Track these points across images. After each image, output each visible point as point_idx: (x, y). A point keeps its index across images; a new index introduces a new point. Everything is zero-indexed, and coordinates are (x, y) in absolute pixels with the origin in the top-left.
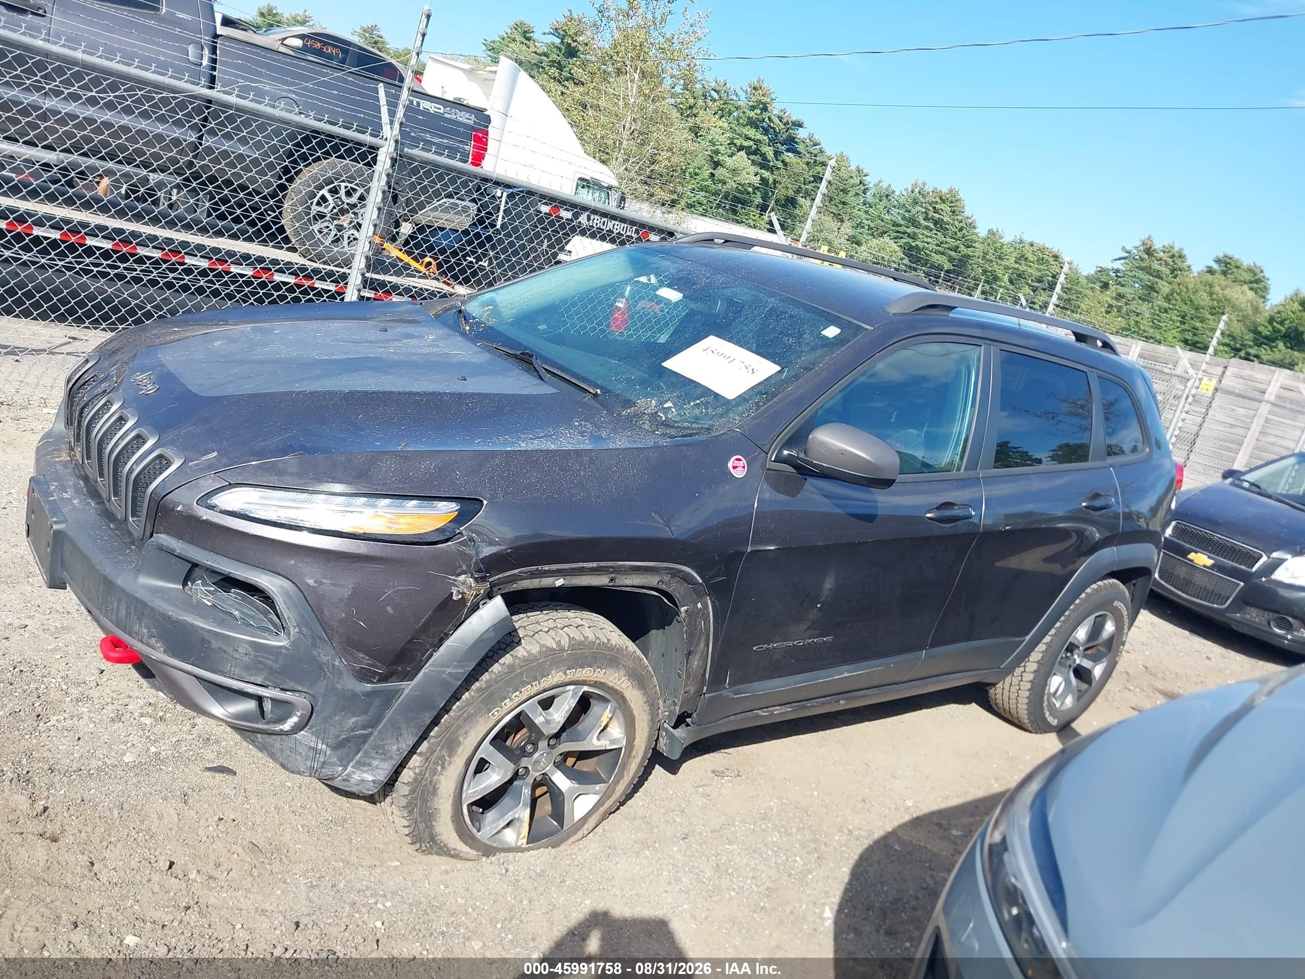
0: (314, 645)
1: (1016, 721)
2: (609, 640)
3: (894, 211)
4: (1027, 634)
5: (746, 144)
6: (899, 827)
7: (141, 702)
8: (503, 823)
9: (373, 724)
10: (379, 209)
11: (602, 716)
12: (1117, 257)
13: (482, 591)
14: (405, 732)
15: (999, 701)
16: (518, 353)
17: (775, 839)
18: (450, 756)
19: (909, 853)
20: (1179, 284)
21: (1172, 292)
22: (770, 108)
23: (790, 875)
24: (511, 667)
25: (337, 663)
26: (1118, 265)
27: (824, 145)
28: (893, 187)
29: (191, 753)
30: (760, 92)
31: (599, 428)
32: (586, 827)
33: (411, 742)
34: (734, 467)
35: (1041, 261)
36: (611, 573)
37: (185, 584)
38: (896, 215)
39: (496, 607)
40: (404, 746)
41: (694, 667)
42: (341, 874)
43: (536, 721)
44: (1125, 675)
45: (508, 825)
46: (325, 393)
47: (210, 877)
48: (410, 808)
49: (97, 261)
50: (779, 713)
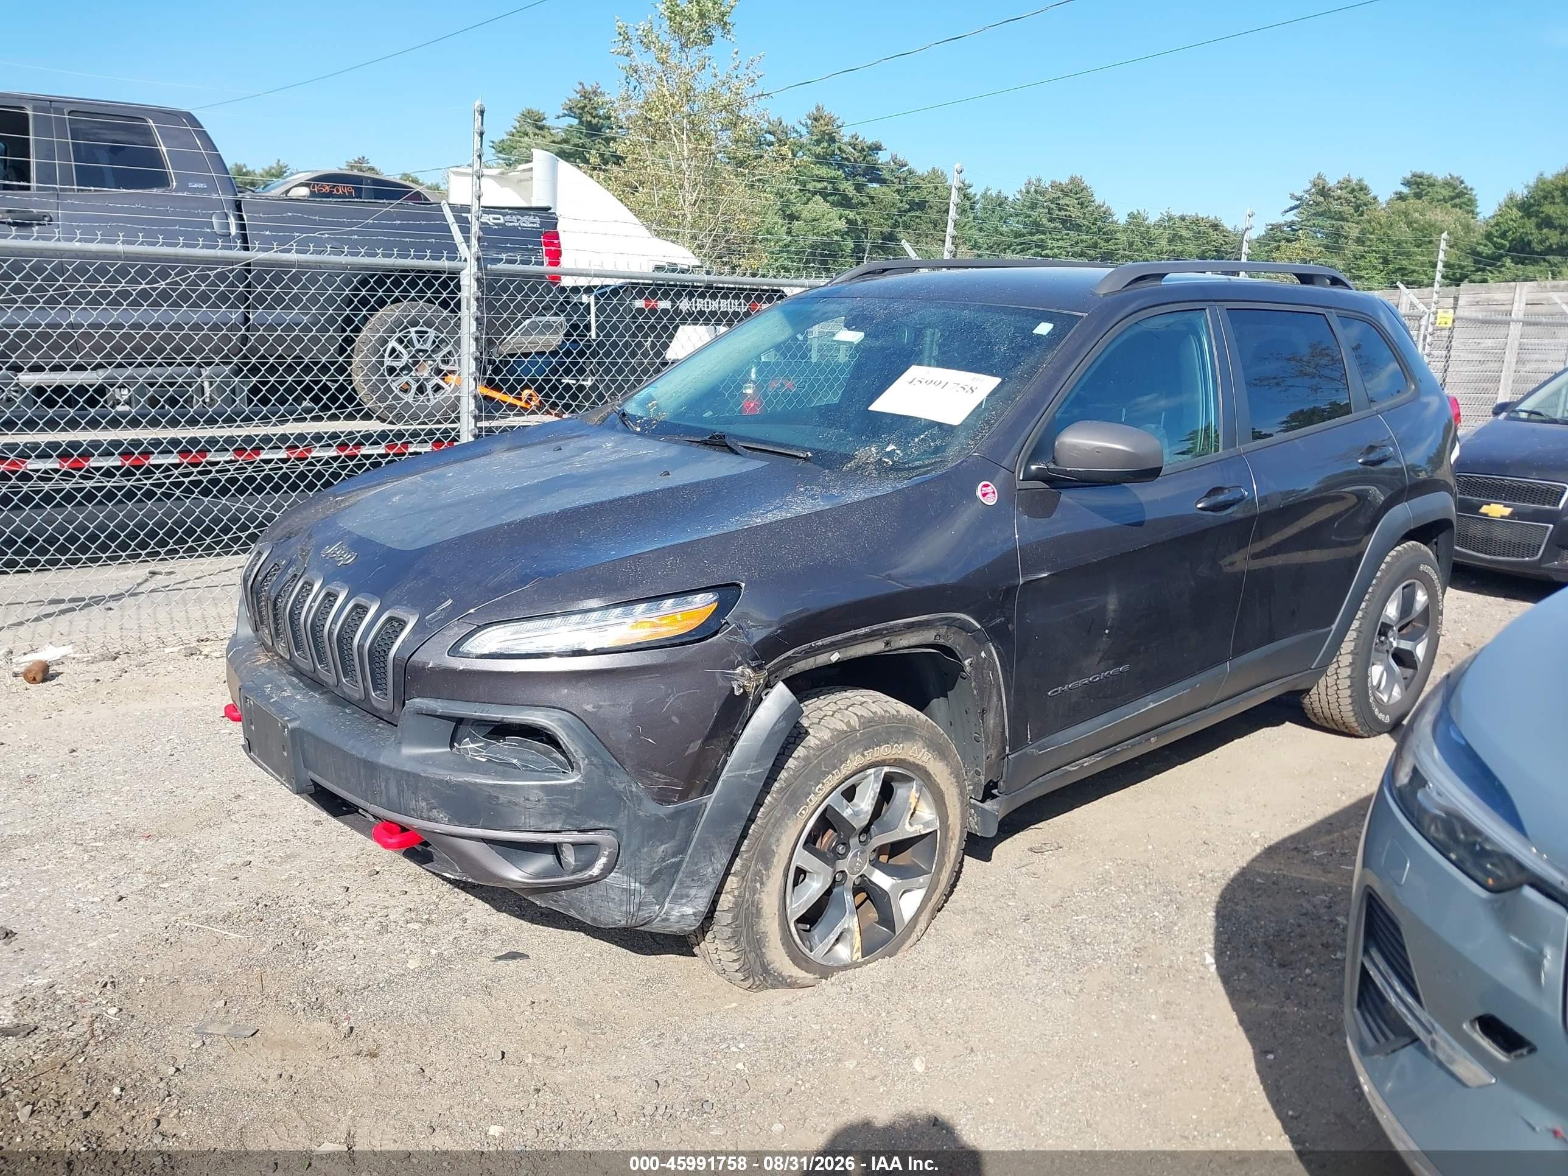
0: (608, 774)
1: (1343, 728)
2: (898, 711)
3: (1012, 220)
4: (1333, 623)
5: (819, 186)
6: (1253, 860)
7: (401, 910)
8: (833, 937)
9: (682, 850)
10: (477, 339)
11: (908, 797)
12: (1287, 207)
13: (762, 681)
14: (717, 850)
15: (1318, 710)
16: (707, 438)
17: (1124, 901)
18: (767, 869)
19: (1274, 883)
20: (1369, 222)
21: (1363, 231)
22: (837, 137)
23: (1154, 931)
24: (807, 759)
25: (634, 789)
26: (1291, 217)
27: (912, 165)
28: (1005, 193)
29: (474, 947)
30: (822, 122)
31: (827, 488)
32: (918, 928)
33: (725, 862)
34: (984, 495)
35: (1198, 235)
36: (885, 636)
37: (452, 746)
38: (1015, 225)
39: (779, 696)
40: (719, 866)
41: (991, 726)
42: (680, 1028)
43: (845, 815)
44: (1447, 658)
45: (837, 940)
46: (536, 518)
47: (548, 1058)
48: (736, 939)
49: (186, 471)
50: (1091, 765)
